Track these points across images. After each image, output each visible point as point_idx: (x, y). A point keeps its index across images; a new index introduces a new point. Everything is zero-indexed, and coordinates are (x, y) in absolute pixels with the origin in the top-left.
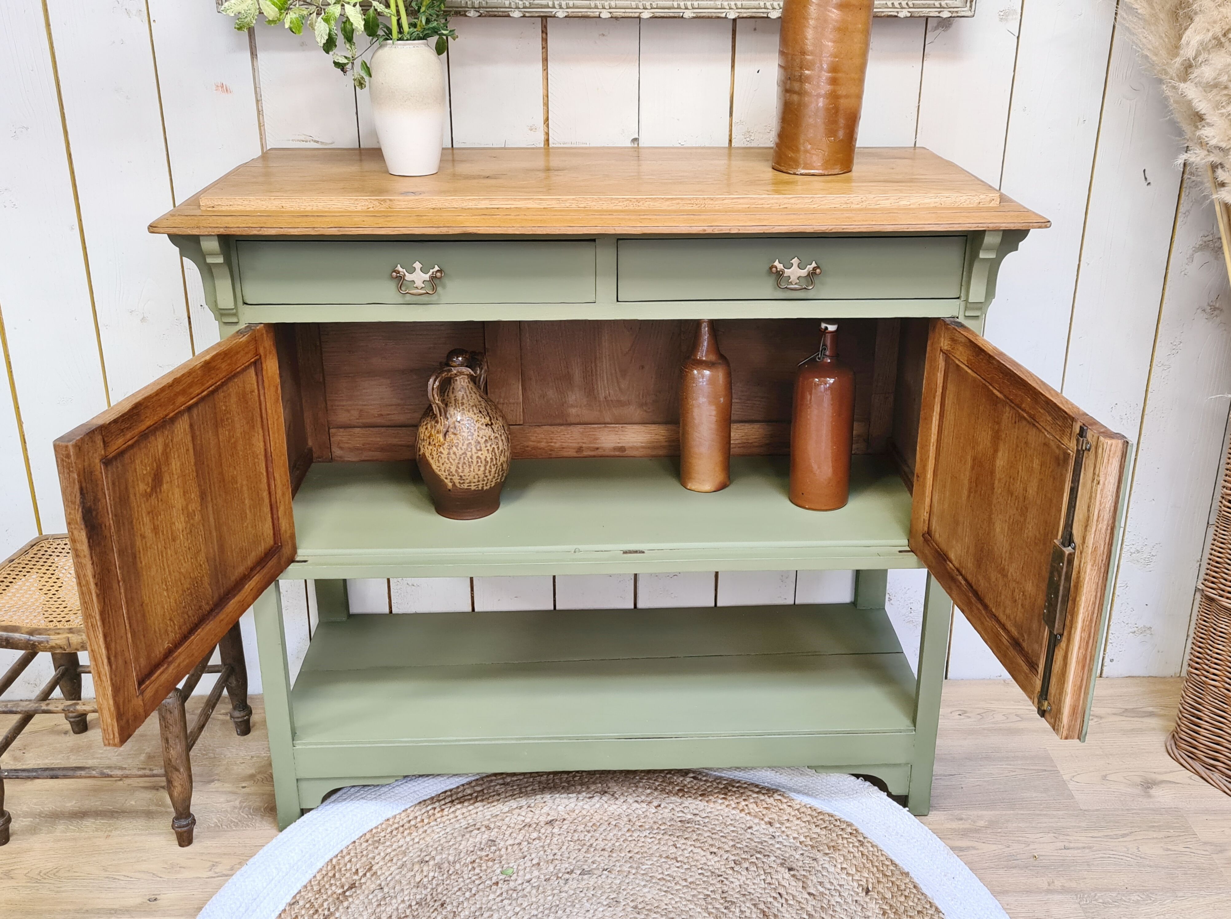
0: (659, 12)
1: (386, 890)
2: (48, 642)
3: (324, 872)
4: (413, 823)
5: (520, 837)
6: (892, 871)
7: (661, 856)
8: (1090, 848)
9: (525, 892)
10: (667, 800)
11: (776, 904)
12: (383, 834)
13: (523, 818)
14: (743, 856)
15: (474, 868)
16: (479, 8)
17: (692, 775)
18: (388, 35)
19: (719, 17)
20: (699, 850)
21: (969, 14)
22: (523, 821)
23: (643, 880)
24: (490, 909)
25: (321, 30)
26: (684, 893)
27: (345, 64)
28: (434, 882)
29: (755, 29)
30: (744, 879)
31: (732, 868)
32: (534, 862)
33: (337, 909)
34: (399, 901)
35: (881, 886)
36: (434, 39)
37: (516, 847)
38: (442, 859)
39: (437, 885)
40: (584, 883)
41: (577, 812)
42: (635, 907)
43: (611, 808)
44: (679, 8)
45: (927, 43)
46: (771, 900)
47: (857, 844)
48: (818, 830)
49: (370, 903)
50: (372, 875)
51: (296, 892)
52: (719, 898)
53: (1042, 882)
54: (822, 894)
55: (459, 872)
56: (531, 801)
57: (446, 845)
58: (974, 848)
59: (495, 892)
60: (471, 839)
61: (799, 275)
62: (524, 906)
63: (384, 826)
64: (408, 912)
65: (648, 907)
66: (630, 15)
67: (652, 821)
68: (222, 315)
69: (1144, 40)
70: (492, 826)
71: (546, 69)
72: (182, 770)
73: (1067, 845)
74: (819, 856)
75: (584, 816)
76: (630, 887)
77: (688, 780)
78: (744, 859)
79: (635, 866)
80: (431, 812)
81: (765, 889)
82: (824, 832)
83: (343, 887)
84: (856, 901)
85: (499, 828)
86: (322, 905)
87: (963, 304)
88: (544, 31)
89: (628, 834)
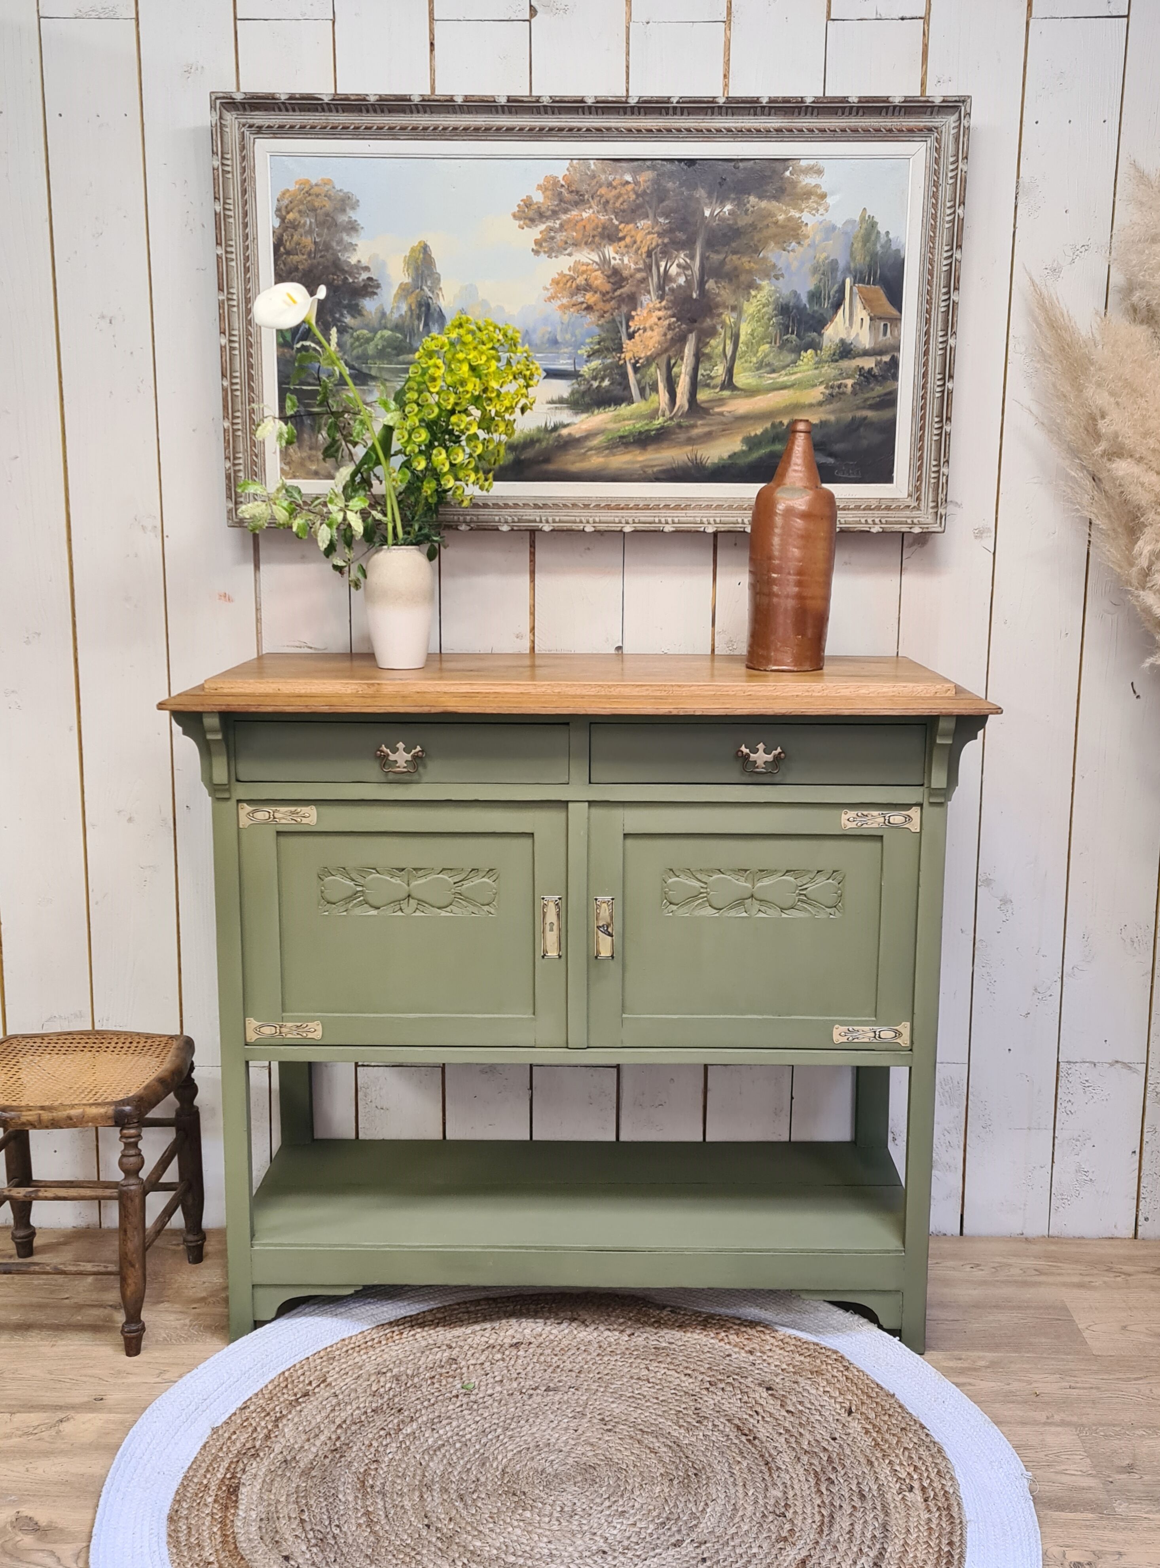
0: (640, 527)
1: (341, 1397)
2: (19, 1118)
3: (276, 1383)
4: (370, 1344)
5: (483, 1358)
6: (877, 1393)
7: (632, 1377)
8: (1098, 1388)
9: (486, 1404)
10: (641, 1330)
11: (751, 1420)
12: (338, 1353)
13: (487, 1340)
14: (720, 1377)
15: (433, 1383)
16: (471, 522)
17: (669, 1309)
18: (384, 542)
19: (698, 531)
20: (673, 1372)
21: (939, 529)
22: (487, 1342)
23: (611, 1397)
24: (449, 1417)
25: (324, 535)
26: (654, 1409)
27: (343, 567)
28: (391, 1393)
29: (736, 544)
30: (720, 1398)
31: (707, 1389)
32: (497, 1379)
33: (290, 1412)
34: (354, 1407)
35: (865, 1407)
36: (426, 547)
37: (478, 1367)
38: (400, 1372)
39: (394, 1396)
40: (549, 1398)
41: (544, 1336)
42: (603, 1419)
43: (580, 1335)
44: (660, 522)
45: (904, 558)
46: (747, 1417)
47: (842, 1369)
48: (802, 1358)
49: (324, 1408)
50: (326, 1386)
51: (247, 1398)
52: (691, 1413)
53: (1041, 1416)
54: (801, 1411)
55: (418, 1385)
56: (496, 1325)
57: (405, 1359)
58: (970, 1384)
59: (454, 1404)
60: (431, 1356)
61: (765, 760)
62: (485, 1416)
63: (339, 1345)
64: (363, 1418)
65: (616, 1420)
66: (613, 529)
67: (624, 1348)
68: (215, 791)
69: (1108, 553)
70: (454, 1345)
71: (533, 580)
72: (137, 1266)
73: (1073, 1385)
74: (800, 1379)
75: (553, 1341)
76: (598, 1403)
77: (665, 1313)
78: (720, 1380)
79: (604, 1385)
80: (388, 1335)
81: (741, 1407)
82: (808, 1360)
83: (295, 1395)
84: (837, 1420)
85: (461, 1347)
86: (274, 1409)
87: (926, 791)
88: (532, 546)
89: (597, 1358)
